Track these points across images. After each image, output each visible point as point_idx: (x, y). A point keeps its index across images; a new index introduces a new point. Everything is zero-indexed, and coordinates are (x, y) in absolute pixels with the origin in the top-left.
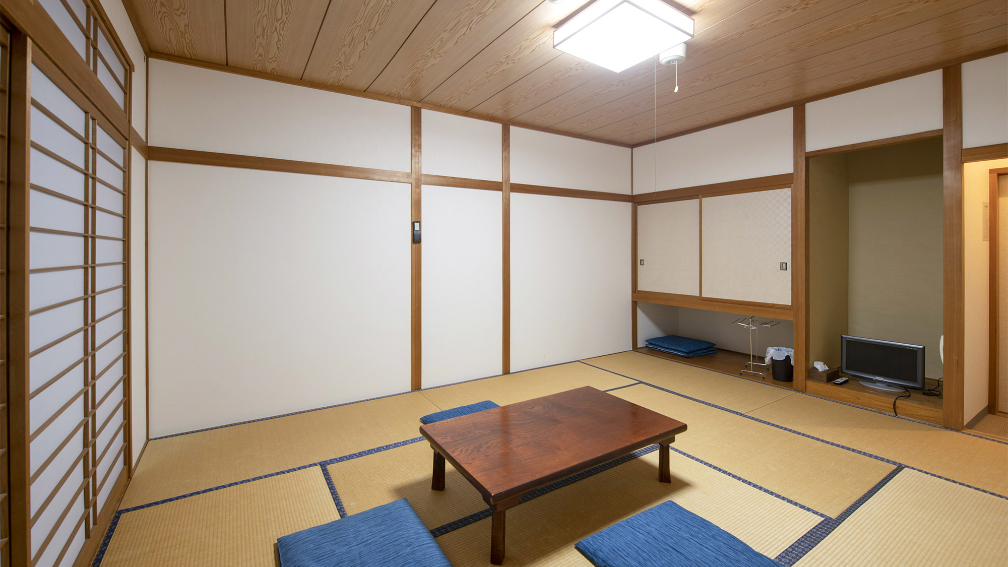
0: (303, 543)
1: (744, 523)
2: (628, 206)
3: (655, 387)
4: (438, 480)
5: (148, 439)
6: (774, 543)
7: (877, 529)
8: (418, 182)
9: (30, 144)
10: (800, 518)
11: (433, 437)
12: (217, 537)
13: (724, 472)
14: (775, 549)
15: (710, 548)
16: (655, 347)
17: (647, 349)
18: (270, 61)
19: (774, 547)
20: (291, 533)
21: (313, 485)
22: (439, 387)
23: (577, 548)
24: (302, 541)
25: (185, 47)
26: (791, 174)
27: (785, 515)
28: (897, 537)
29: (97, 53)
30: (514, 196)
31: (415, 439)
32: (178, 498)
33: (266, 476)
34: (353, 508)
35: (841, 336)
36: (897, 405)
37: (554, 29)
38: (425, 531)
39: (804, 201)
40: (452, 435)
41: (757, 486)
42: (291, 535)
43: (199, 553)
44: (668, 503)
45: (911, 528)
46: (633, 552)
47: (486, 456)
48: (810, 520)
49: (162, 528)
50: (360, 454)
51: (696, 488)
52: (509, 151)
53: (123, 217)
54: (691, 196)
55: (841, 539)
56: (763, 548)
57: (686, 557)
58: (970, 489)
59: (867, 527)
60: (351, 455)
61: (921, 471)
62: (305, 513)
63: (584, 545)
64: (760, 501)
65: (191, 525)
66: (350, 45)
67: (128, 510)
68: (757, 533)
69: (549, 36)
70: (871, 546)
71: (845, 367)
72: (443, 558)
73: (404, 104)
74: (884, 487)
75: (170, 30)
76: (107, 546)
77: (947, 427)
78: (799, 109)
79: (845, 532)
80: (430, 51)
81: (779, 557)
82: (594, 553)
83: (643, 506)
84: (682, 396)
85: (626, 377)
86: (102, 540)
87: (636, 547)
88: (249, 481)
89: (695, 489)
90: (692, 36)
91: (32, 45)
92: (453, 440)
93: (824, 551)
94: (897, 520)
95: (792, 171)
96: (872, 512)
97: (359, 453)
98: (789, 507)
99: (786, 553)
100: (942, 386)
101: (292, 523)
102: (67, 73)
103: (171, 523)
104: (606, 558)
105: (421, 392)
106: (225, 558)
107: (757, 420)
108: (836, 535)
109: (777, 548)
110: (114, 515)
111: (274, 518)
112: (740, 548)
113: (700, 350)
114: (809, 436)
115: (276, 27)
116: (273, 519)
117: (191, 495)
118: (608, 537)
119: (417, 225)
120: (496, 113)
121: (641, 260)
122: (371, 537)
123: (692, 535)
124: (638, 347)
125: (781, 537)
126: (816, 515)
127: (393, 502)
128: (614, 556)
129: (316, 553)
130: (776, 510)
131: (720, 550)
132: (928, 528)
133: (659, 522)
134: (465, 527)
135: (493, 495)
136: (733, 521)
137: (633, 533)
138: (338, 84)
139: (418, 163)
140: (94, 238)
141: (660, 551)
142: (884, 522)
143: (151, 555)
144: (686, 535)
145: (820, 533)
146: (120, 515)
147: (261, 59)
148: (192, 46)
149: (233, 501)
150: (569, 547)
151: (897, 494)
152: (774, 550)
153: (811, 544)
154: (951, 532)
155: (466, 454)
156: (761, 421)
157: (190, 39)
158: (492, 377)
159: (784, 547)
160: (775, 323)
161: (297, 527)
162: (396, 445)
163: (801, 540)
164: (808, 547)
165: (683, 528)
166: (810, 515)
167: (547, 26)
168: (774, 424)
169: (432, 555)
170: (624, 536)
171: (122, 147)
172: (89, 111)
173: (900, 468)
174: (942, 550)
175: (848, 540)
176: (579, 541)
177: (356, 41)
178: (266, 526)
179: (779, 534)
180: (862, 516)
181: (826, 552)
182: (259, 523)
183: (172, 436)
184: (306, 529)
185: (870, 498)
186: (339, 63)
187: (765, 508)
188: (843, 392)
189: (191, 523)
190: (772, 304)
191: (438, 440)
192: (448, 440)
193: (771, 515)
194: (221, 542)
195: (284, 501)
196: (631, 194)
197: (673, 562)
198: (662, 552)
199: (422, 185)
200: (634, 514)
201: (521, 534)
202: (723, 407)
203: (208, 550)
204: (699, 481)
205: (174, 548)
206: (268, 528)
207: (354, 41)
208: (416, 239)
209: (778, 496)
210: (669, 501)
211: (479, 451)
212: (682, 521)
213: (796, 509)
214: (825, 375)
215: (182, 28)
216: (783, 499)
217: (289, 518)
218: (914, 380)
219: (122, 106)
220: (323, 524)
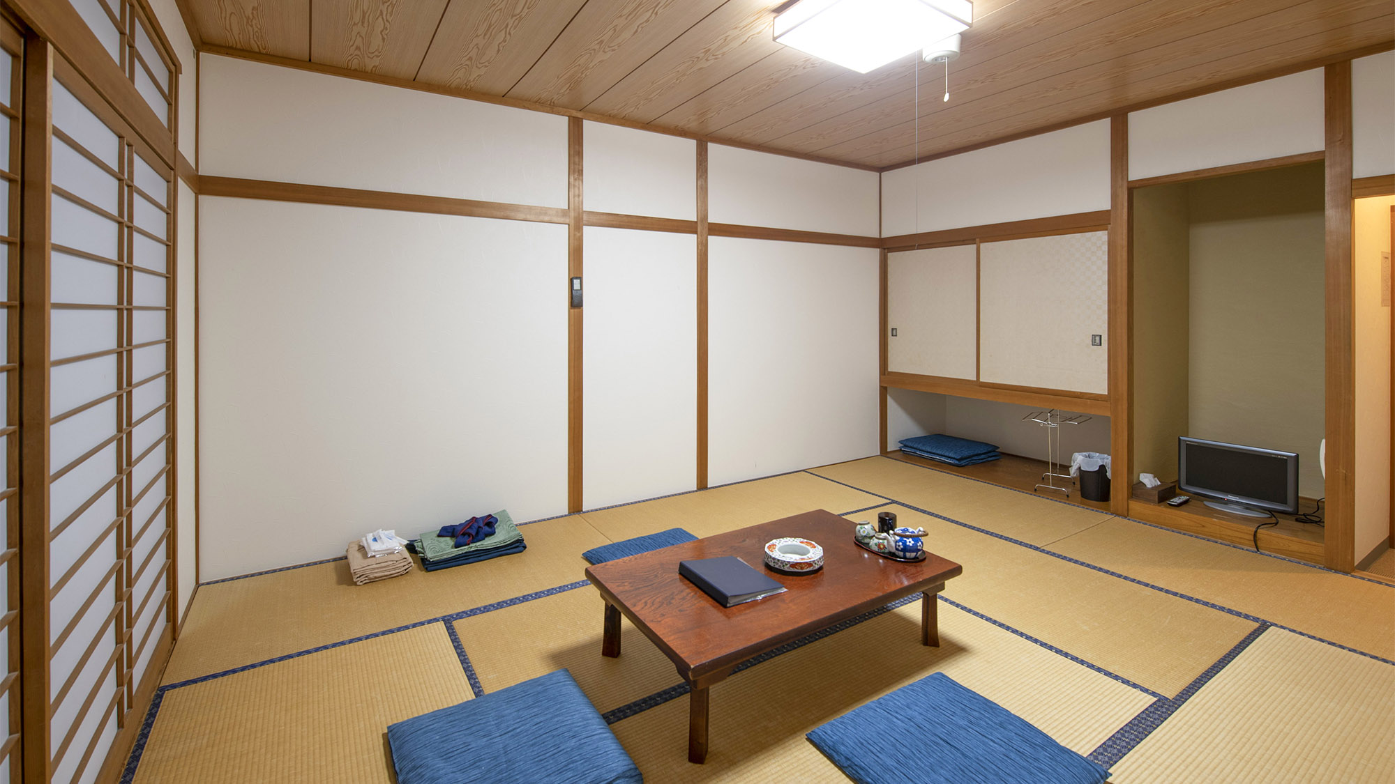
0: (425, 733)
1: (1044, 705)
2: (875, 253)
3: (914, 508)
4: (612, 643)
5: (198, 585)
6: (1086, 733)
7: (1233, 714)
8: (577, 221)
9: (51, 189)
10: (1122, 699)
11: (604, 583)
12: (302, 724)
13: (1015, 631)
14: (1088, 742)
15: (996, 740)
16: (913, 450)
17: (901, 453)
18: (371, 56)
19: (1087, 740)
20: (406, 719)
21: (435, 649)
22: (608, 508)
23: (809, 740)
24: (423, 730)
25: (252, 37)
26: (1107, 211)
27: (1102, 693)
28: (1261, 725)
29: (134, 54)
30: (713, 241)
31: (576, 583)
32: (244, 669)
33: (367, 637)
34: (491, 685)
35: (1179, 438)
36: (1259, 535)
37: (774, 15)
38: (595, 716)
39: (1125, 249)
40: (630, 581)
41: (1061, 651)
42: (407, 721)
43: (278, 746)
44: (935, 676)
45: (1280, 712)
46: (888, 746)
47: (680, 611)
48: (1136, 701)
49: (223, 712)
50: (500, 605)
51: (974, 654)
52: (707, 177)
53: (167, 277)
54: (963, 241)
55: (1181, 728)
56: (1072, 741)
57: (963, 754)
58: (1364, 657)
59: (1218, 712)
60: (486, 606)
61: (1294, 631)
62: (425, 689)
63: (819, 735)
64: (1066, 673)
65: (265, 707)
66: (485, 35)
67: (174, 686)
68: (1062, 719)
69: (766, 24)
70: (1224, 739)
71: (1185, 481)
72: (622, 753)
73: (558, 113)
74: (1241, 654)
75: (231, 14)
76: (147, 738)
77: (1330, 568)
78: (1119, 119)
79: (1187, 718)
80: (598, 43)
81: (1095, 754)
82: (834, 746)
83: (900, 679)
84: (953, 521)
85: (873, 494)
86: (139, 730)
87: (892, 739)
88: (343, 643)
89: (974, 656)
90: (970, 25)
91: (54, 52)
92: (632, 588)
93: (1158, 745)
94: (1261, 701)
95: (1108, 207)
96: (1225, 690)
97: (498, 604)
98: (1106, 682)
99: (1104, 748)
100: (1323, 509)
101: (407, 704)
102: (98, 87)
103: (235, 704)
104: (851, 755)
105: (582, 515)
106: (314, 754)
107: (1059, 556)
108: (1175, 722)
109: (1091, 740)
110: (154, 693)
111: (382, 696)
112: (1039, 741)
113: (976, 455)
114: (1133, 580)
115: (381, 11)
116: (379, 698)
117: (263, 664)
118: (852, 724)
119: (576, 283)
120: (689, 126)
121: (893, 329)
122: (520, 724)
123: (970, 722)
124: (889, 450)
125: (1096, 725)
126: (1145, 694)
127: (549, 675)
128: (861, 752)
129: (443, 747)
130: (1089, 686)
131: (1010, 744)
132: (1305, 713)
133: (923, 703)
134: (650, 710)
135: (692, 667)
136: (1028, 702)
137: (888, 719)
138: (467, 86)
139: (579, 196)
140: (130, 311)
141: (926, 744)
142: (1242, 703)
143: (209, 750)
144: (961, 723)
145: (1152, 719)
146: (163, 694)
147: (359, 53)
148: (262, 36)
149: (323, 673)
150: (799, 738)
151: (1259, 664)
152: (1087, 744)
153: (1139, 735)
154: (1338, 720)
155: (653, 608)
156: (1065, 558)
157: (259, 27)
158: (683, 494)
159: (1101, 739)
160: (1085, 419)
161: (414, 709)
162: (550, 592)
163: (1125, 729)
164: (1134, 740)
165: (958, 712)
166: (1136, 694)
167: (765, 10)
168: (1084, 563)
169: (607, 750)
170: (876, 724)
171: (164, 179)
172: (124, 135)
173: (1264, 626)
174: (1324, 744)
175: (1192, 730)
176: (813, 730)
177: (494, 31)
178: (371, 709)
179: (1093, 721)
180: (1211, 695)
181: (1161, 747)
182: (360, 705)
183: (232, 579)
184: (427, 712)
185: (1221, 669)
186: (468, 59)
187: (1074, 683)
188: (1182, 517)
189: (265, 703)
190: (1081, 393)
191: (610, 586)
192: (626, 588)
193: (1082, 694)
194: (308, 732)
195: (394, 672)
196: (878, 237)
197: (946, 761)
198: (930, 746)
199: (585, 228)
200: (888, 692)
201: (730, 719)
202: (1010, 537)
203: (290, 743)
204: (979, 645)
205: (241, 740)
206: (374, 711)
207: (491, 30)
208: (576, 302)
209: (1091, 666)
210: (937, 673)
211: (670, 603)
212: (956, 702)
213: (1117, 685)
214: (1156, 493)
215: (249, 12)
216: (1099, 670)
217: (403, 697)
218: (1284, 501)
219: (165, 123)
220: (451, 705)
